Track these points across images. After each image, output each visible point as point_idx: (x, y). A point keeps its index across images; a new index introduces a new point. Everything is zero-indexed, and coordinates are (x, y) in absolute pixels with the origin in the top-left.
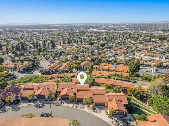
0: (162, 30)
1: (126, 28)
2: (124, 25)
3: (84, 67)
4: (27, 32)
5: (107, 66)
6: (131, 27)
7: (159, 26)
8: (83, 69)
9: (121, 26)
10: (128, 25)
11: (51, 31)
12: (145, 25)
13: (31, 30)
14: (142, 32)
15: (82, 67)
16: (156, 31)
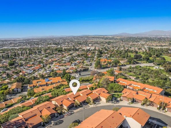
0: (53, 44)
1: (20, 44)
2: (15, 40)
3: (18, 89)
5: (39, 82)
6: (23, 42)
7: (49, 40)
8: (16, 92)
9: (13, 42)
10: (19, 41)
12: (36, 39)
14: (38, 46)
15: (16, 90)
16: (49, 44)
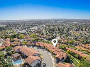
4: (60, 23)
11: (72, 23)
13: (62, 22)
